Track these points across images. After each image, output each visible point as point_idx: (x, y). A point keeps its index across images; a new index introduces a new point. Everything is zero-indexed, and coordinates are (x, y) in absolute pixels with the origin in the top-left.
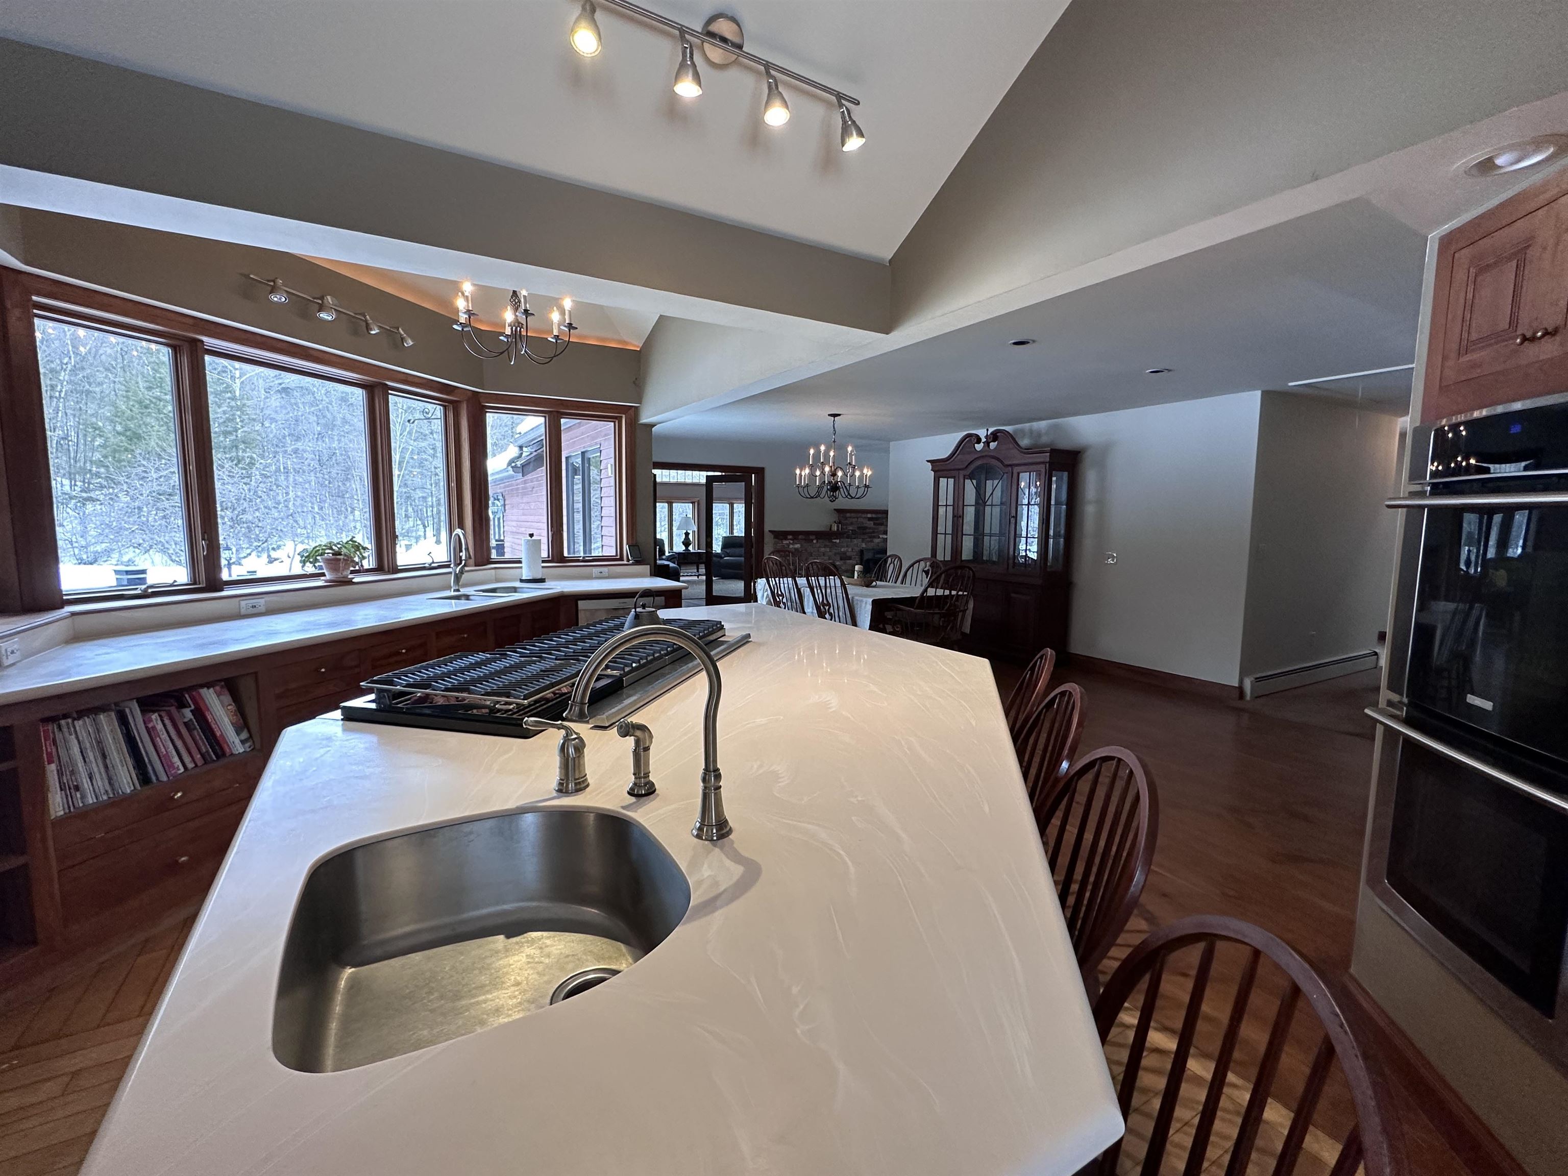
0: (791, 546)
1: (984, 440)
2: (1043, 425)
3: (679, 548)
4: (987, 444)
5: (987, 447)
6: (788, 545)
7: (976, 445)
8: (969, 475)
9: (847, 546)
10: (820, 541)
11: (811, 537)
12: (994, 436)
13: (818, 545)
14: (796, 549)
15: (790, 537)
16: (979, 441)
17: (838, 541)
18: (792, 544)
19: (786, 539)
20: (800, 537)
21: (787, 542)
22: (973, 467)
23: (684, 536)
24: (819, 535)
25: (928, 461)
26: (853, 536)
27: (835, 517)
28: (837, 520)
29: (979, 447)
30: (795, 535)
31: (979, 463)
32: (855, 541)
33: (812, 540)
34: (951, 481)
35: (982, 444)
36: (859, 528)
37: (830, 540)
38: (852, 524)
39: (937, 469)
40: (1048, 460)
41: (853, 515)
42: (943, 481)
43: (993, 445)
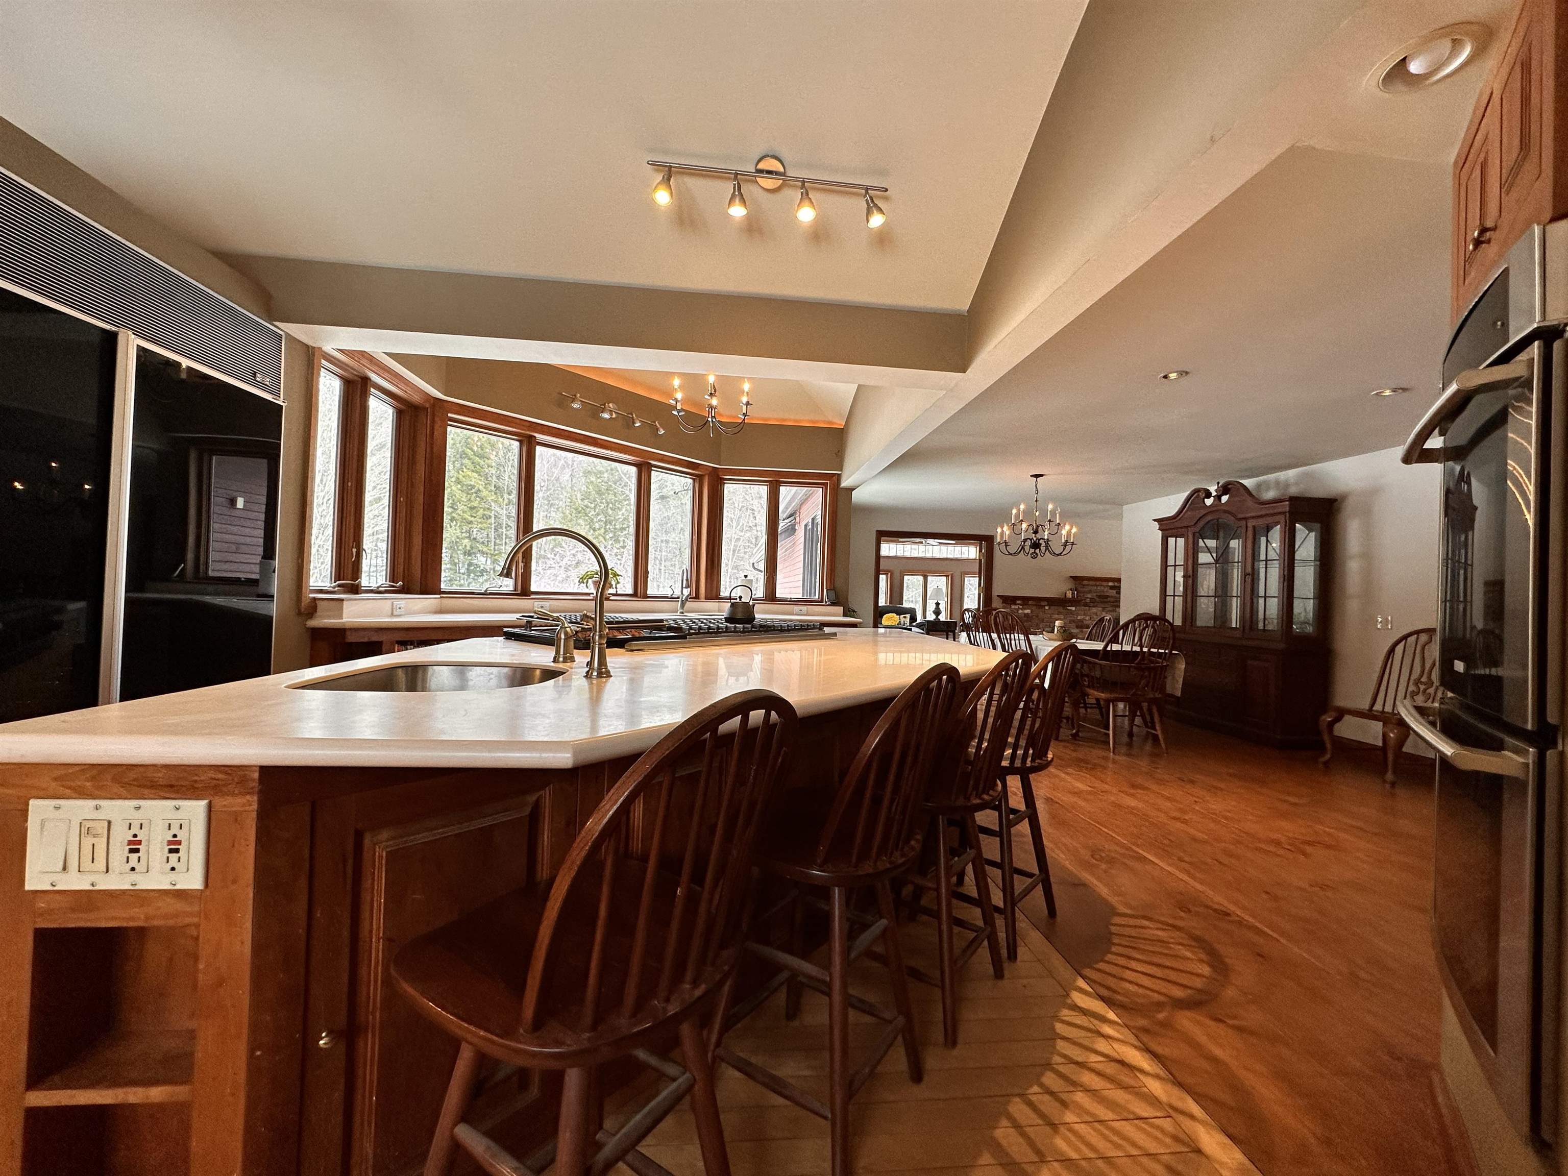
0: (1020, 611)
1: (1214, 494)
2: (1291, 474)
3: (931, 617)
4: (1219, 498)
5: (1217, 502)
6: (1018, 610)
7: (1206, 500)
8: (1199, 532)
9: (1084, 615)
10: (1052, 607)
11: (1043, 603)
12: (1225, 489)
13: (1050, 612)
14: (1026, 615)
15: (1018, 602)
16: (1208, 495)
17: (1074, 609)
18: (1021, 609)
19: (1016, 604)
20: (1030, 602)
21: (1017, 607)
22: (1202, 523)
23: (934, 606)
24: (1052, 601)
25: (1155, 520)
26: (1092, 605)
27: (1071, 585)
28: (1073, 587)
29: (1209, 502)
30: (1025, 600)
31: (1209, 518)
32: (1094, 610)
33: (1044, 606)
34: (1181, 541)
35: (1212, 499)
36: (1099, 597)
37: (1064, 607)
38: (1090, 592)
39: (1165, 527)
40: (1287, 509)
41: (1092, 583)
42: (1171, 541)
43: (1225, 499)
